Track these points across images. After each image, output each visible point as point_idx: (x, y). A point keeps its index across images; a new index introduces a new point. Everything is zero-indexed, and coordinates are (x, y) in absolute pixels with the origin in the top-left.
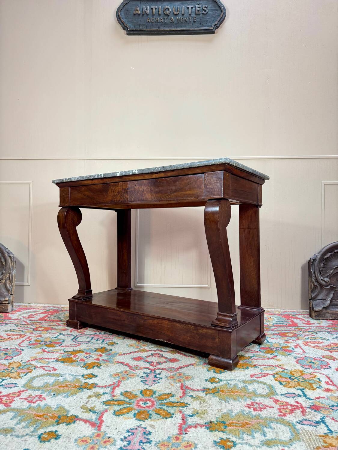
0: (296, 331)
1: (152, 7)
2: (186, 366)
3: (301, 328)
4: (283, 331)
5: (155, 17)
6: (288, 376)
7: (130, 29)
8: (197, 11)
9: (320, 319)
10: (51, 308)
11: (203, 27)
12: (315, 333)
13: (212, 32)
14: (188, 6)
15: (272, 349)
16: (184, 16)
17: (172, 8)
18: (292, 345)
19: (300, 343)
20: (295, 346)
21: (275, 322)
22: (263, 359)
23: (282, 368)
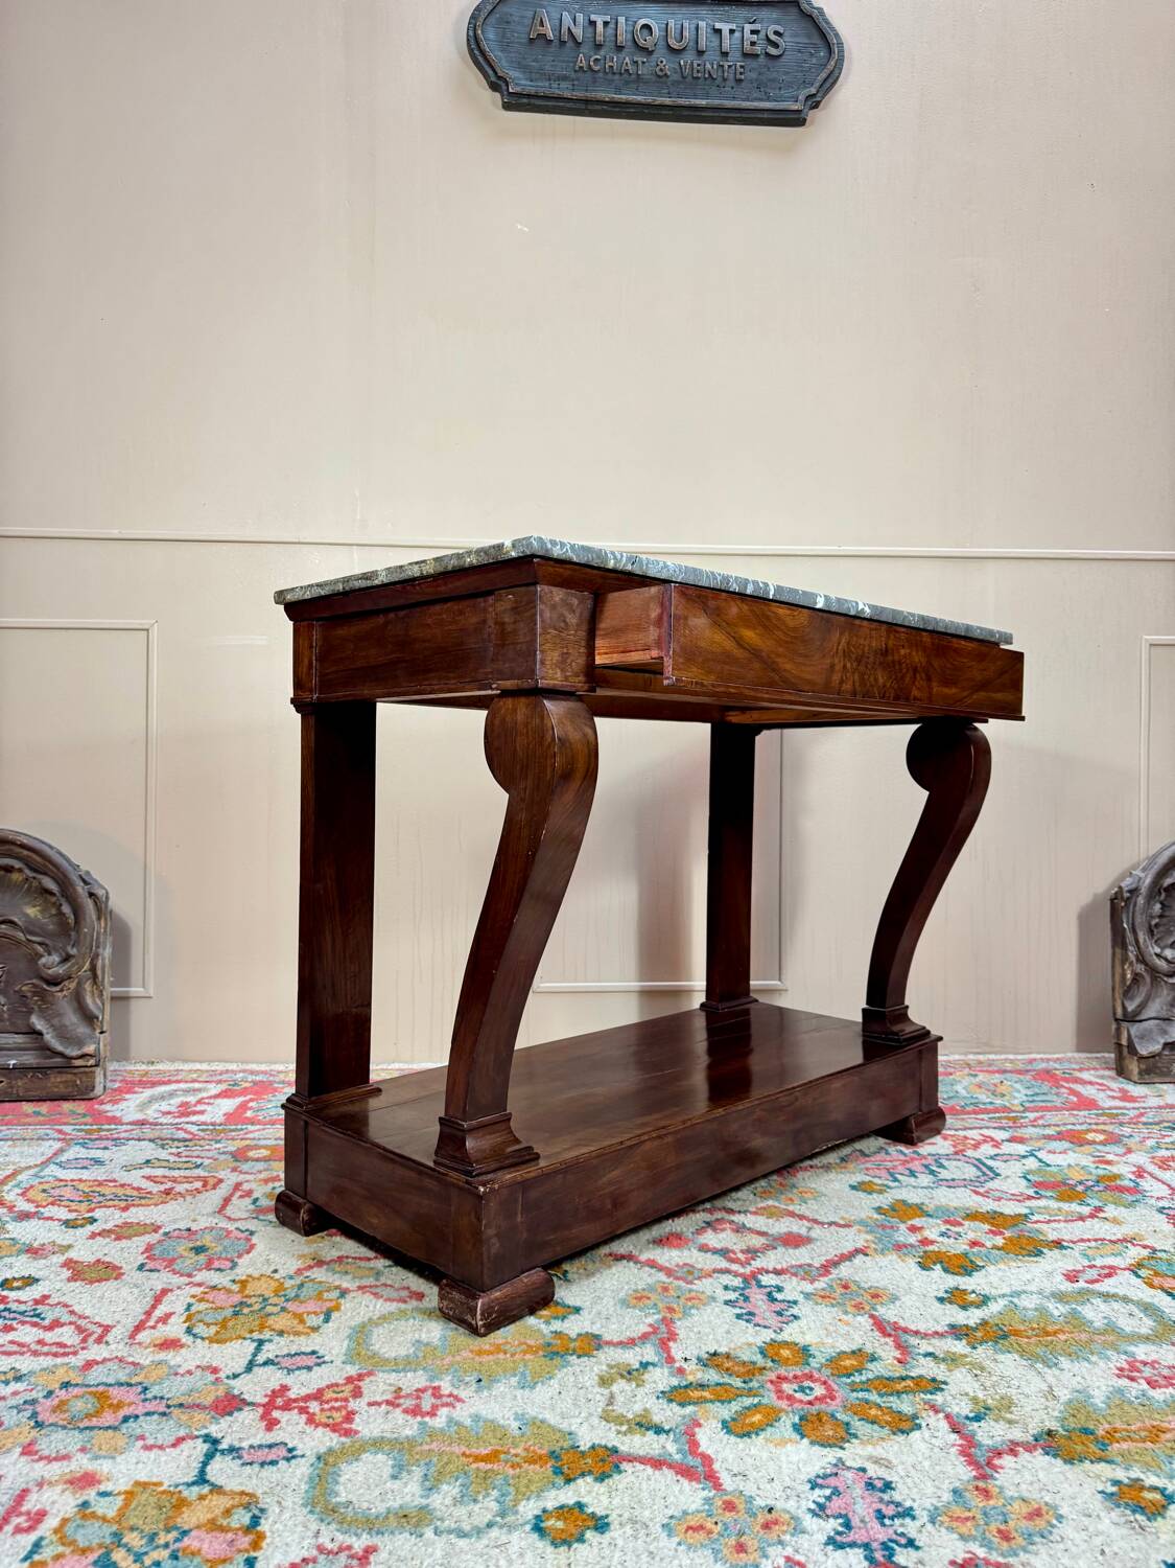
0: (1104, 1124)
1: (593, 18)
2: (848, 1257)
3: (1117, 1115)
4: (1065, 1124)
5: (602, 52)
7: (518, 89)
8: (747, 44)
9: (1156, 1080)
10: (241, 1075)
11: (768, 99)
12: (1165, 1127)
13: (795, 120)
14: (718, 26)
15: (1070, 1187)
16: (705, 57)
17: (664, 26)
18: (1124, 1169)
19: (1142, 1162)
20: (1134, 1173)
21: (1025, 1098)
22: (1066, 1221)
23: (1145, 1247)
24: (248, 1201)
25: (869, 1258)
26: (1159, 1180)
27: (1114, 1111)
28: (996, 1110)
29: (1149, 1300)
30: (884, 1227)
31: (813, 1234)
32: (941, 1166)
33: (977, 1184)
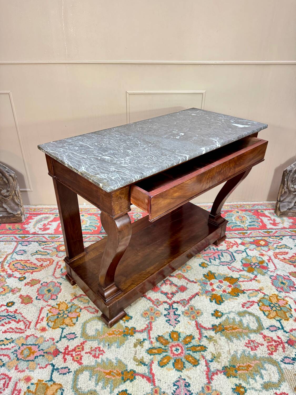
0: (266, 236)
2: (194, 296)
3: (270, 232)
4: (256, 237)
6: (268, 303)
9: (283, 216)
12: (280, 238)
15: (251, 266)
18: (265, 258)
19: (271, 255)
20: (268, 260)
21: (249, 224)
22: (247, 281)
23: (263, 293)
24: (60, 269)
25: (199, 297)
26: (273, 263)
27: (270, 230)
28: (240, 230)
29: (259, 316)
30: (204, 283)
31: (188, 287)
32: (222, 256)
33: (229, 264)
